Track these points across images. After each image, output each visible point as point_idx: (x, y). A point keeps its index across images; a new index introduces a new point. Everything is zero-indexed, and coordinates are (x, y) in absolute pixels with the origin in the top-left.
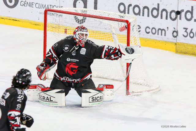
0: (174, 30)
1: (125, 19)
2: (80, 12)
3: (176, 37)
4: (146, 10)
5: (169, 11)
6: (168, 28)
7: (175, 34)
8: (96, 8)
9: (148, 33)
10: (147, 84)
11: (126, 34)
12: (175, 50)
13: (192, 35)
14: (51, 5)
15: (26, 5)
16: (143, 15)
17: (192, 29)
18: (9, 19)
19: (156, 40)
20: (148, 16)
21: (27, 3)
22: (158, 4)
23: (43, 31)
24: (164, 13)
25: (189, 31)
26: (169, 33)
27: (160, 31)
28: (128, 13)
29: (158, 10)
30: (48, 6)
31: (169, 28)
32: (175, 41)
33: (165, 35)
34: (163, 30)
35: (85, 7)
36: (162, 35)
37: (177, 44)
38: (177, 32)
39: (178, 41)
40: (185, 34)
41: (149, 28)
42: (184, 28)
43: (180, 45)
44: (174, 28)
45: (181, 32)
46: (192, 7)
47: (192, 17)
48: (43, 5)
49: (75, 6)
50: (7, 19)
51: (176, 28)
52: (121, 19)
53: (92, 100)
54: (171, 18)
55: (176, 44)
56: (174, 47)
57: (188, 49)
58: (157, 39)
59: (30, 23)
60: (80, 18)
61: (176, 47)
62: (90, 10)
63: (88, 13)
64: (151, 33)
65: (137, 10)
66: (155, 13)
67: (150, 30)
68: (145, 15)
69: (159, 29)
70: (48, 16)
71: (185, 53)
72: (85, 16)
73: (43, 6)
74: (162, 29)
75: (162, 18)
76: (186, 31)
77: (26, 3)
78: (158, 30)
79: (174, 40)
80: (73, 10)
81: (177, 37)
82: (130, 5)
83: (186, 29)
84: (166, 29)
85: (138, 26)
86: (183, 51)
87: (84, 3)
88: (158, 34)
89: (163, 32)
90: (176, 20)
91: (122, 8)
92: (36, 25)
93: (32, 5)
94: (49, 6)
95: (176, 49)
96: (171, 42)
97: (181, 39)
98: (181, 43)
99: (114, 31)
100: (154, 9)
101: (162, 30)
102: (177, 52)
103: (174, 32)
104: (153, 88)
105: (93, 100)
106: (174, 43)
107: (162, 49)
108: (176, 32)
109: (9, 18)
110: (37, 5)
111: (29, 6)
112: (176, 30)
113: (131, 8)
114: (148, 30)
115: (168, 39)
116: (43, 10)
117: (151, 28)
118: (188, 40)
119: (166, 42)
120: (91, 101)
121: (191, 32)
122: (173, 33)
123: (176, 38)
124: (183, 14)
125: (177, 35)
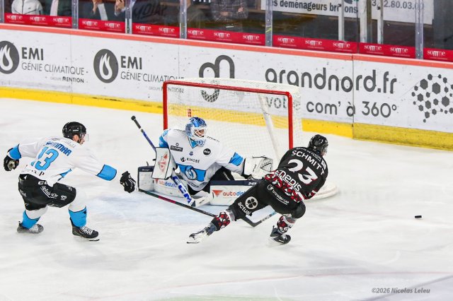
0: (349, 105)
2: (208, 82)
3: (352, 115)
4: (306, 78)
5: (340, 78)
6: (339, 103)
7: (351, 111)
9: (311, 111)
12: (351, 134)
13: (375, 111)
14: (165, 76)
15: (129, 77)
16: (303, 86)
17: (375, 103)
19: (323, 121)
20: (310, 86)
21: (131, 74)
22: (324, 69)
24: (334, 81)
25: (370, 106)
26: (342, 110)
27: (328, 108)
28: (281, 82)
29: (324, 77)
30: (162, 77)
31: (341, 103)
32: (351, 122)
33: (336, 114)
34: (333, 105)
35: (217, 75)
36: (331, 113)
37: (354, 125)
38: (353, 108)
39: (355, 121)
40: (366, 111)
41: (313, 104)
42: (364, 102)
43: (358, 127)
44: (349, 103)
45: (360, 108)
46: (374, 71)
47: (374, 85)
49: (201, 75)
50: (102, 99)
51: (351, 103)
54: (343, 88)
56: (350, 129)
57: (371, 131)
58: (326, 119)
59: (137, 103)
60: (210, 92)
61: (353, 130)
62: (224, 79)
63: (222, 84)
64: (315, 111)
65: (293, 79)
66: (320, 82)
67: (314, 107)
68: (305, 85)
69: (327, 105)
71: (367, 138)
72: (217, 88)
73: (155, 78)
74: (331, 104)
75: (330, 88)
76: (366, 107)
77: (129, 74)
78: (326, 107)
79: (350, 120)
80: (198, 80)
81: (354, 115)
82: (283, 72)
83: (367, 103)
84: (337, 105)
86: (364, 135)
87: (215, 72)
88: (326, 113)
89: (333, 108)
90: (352, 91)
91: (271, 76)
92: (145, 105)
93: (138, 76)
94: (164, 78)
95: (353, 133)
97: (359, 118)
98: (360, 124)
100: (319, 75)
101: (331, 106)
102: (354, 137)
103: (349, 108)
106: (350, 124)
108: (351, 107)
109: (104, 97)
110: (146, 77)
112: (352, 105)
113: (285, 76)
114: (311, 107)
115: (341, 118)
117: (315, 105)
118: (370, 119)
119: (339, 123)
121: (374, 107)
122: (347, 110)
123: (352, 117)
124: (361, 81)
125: (354, 112)
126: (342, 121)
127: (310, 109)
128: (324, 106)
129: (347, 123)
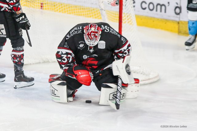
0: (177, 5)
3: (178, 14)
6: (169, 3)
7: (178, 10)
9: (144, 9)
10: (143, 72)
11: (118, 10)
12: (177, 29)
19: (154, 18)
26: (170, 10)
27: (159, 7)
31: (170, 3)
32: (177, 19)
33: (165, 12)
34: (163, 5)
36: (161, 11)
37: (180, 23)
38: (180, 8)
39: (181, 19)
41: (146, 3)
43: (183, 24)
44: (177, 3)
51: (179, 3)
55: (178, 23)
56: (176, 26)
58: (156, 16)
61: (179, 27)
64: (147, 9)
67: (147, 6)
69: (158, 4)
74: (161, 3)
78: (157, 6)
79: (177, 18)
81: (181, 14)
84: (167, 4)
88: (157, 11)
89: (163, 7)
95: (179, 29)
98: (185, 21)
99: (102, 6)
101: (161, 5)
102: (180, 33)
103: (176, 7)
104: (151, 76)
105: (114, 97)
106: (176, 21)
107: (162, 29)
112: (179, 6)
114: (144, 5)
115: (169, 16)
117: (148, 3)
119: (167, 20)
122: (175, 10)
123: (178, 16)
125: (180, 12)
126: (170, 18)
127: (144, 7)
128: (155, 5)
129: (174, 20)
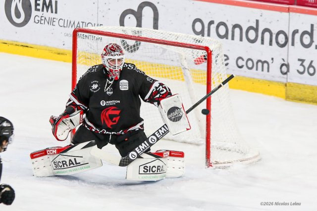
0: (283, 62)
1: (204, 44)
2: (130, 33)
3: (285, 74)
4: (237, 30)
5: (275, 32)
6: (272, 59)
7: (284, 69)
8: (156, 27)
9: (241, 67)
10: (239, 150)
11: (206, 69)
12: (284, 93)
13: (311, 70)
14: (83, 22)
15: (42, 22)
16: (233, 39)
17: (312, 62)
18: (16, 45)
19: (254, 78)
20: (241, 40)
21: (45, 18)
22: (257, 21)
23: (71, 65)
24: (267, 35)
25: (306, 64)
26: (275, 68)
27: (260, 64)
28: (209, 35)
29: (256, 30)
30: (79, 23)
31: (274, 60)
32: (284, 81)
33: (268, 71)
34: (265, 62)
35: (139, 25)
36: (263, 70)
37: (287, 85)
38: (287, 66)
39: (289, 81)
40: (301, 69)
41: (243, 60)
42: (299, 60)
43: (292, 87)
44: (283, 59)
45: (295, 66)
46: (312, 26)
47: (312, 41)
48: (70, 22)
49: (122, 23)
50: (12, 44)
51: (286, 60)
52: (196, 44)
53: (144, 171)
54: (278, 43)
55: (286, 85)
56: (283, 89)
57: (306, 92)
58: (256, 76)
59: (51, 51)
60: (131, 43)
61: (286, 90)
62: (147, 30)
63: (144, 35)
64: (245, 67)
65: (222, 31)
66: (252, 35)
67: (244, 63)
68: (235, 38)
69: (259, 61)
70: (79, 40)
71: (301, 100)
72: (139, 39)
73: (70, 24)
74: (263, 60)
75: (262, 43)
76: (302, 65)
77: (43, 18)
78: (257, 63)
79: (283, 79)
80: (119, 30)
81: (288, 73)
82: (211, 23)
83: (303, 61)
84: (270, 61)
85: (225, 55)
86: (298, 96)
88: (257, 69)
89: (265, 65)
90: (287, 46)
91: (198, 27)
92: (59, 54)
93: (53, 21)
94: (81, 24)
95: (286, 93)
96: (278, 82)
97: (294, 77)
98: (294, 83)
99: (185, 64)
100: (251, 28)
101: (263, 62)
102: (288, 98)
103: (283, 65)
104: (249, 156)
105: (146, 171)
106: (283, 83)
107: (264, 93)
108: (285, 65)
109: (16, 43)
110: (61, 23)
111: (48, 23)
112: (286, 63)
113: (213, 27)
114: (240, 63)
115: (273, 77)
116: (71, 31)
117: (245, 60)
118: (306, 79)
119: (270, 82)
120: (142, 172)
121: (311, 66)
122: (281, 68)
123: (285, 76)
124: (297, 36)
125: (288, 71)
126: (274, 79)
127: (240, 65)
128: (255, 62)
129: (281, 82)
